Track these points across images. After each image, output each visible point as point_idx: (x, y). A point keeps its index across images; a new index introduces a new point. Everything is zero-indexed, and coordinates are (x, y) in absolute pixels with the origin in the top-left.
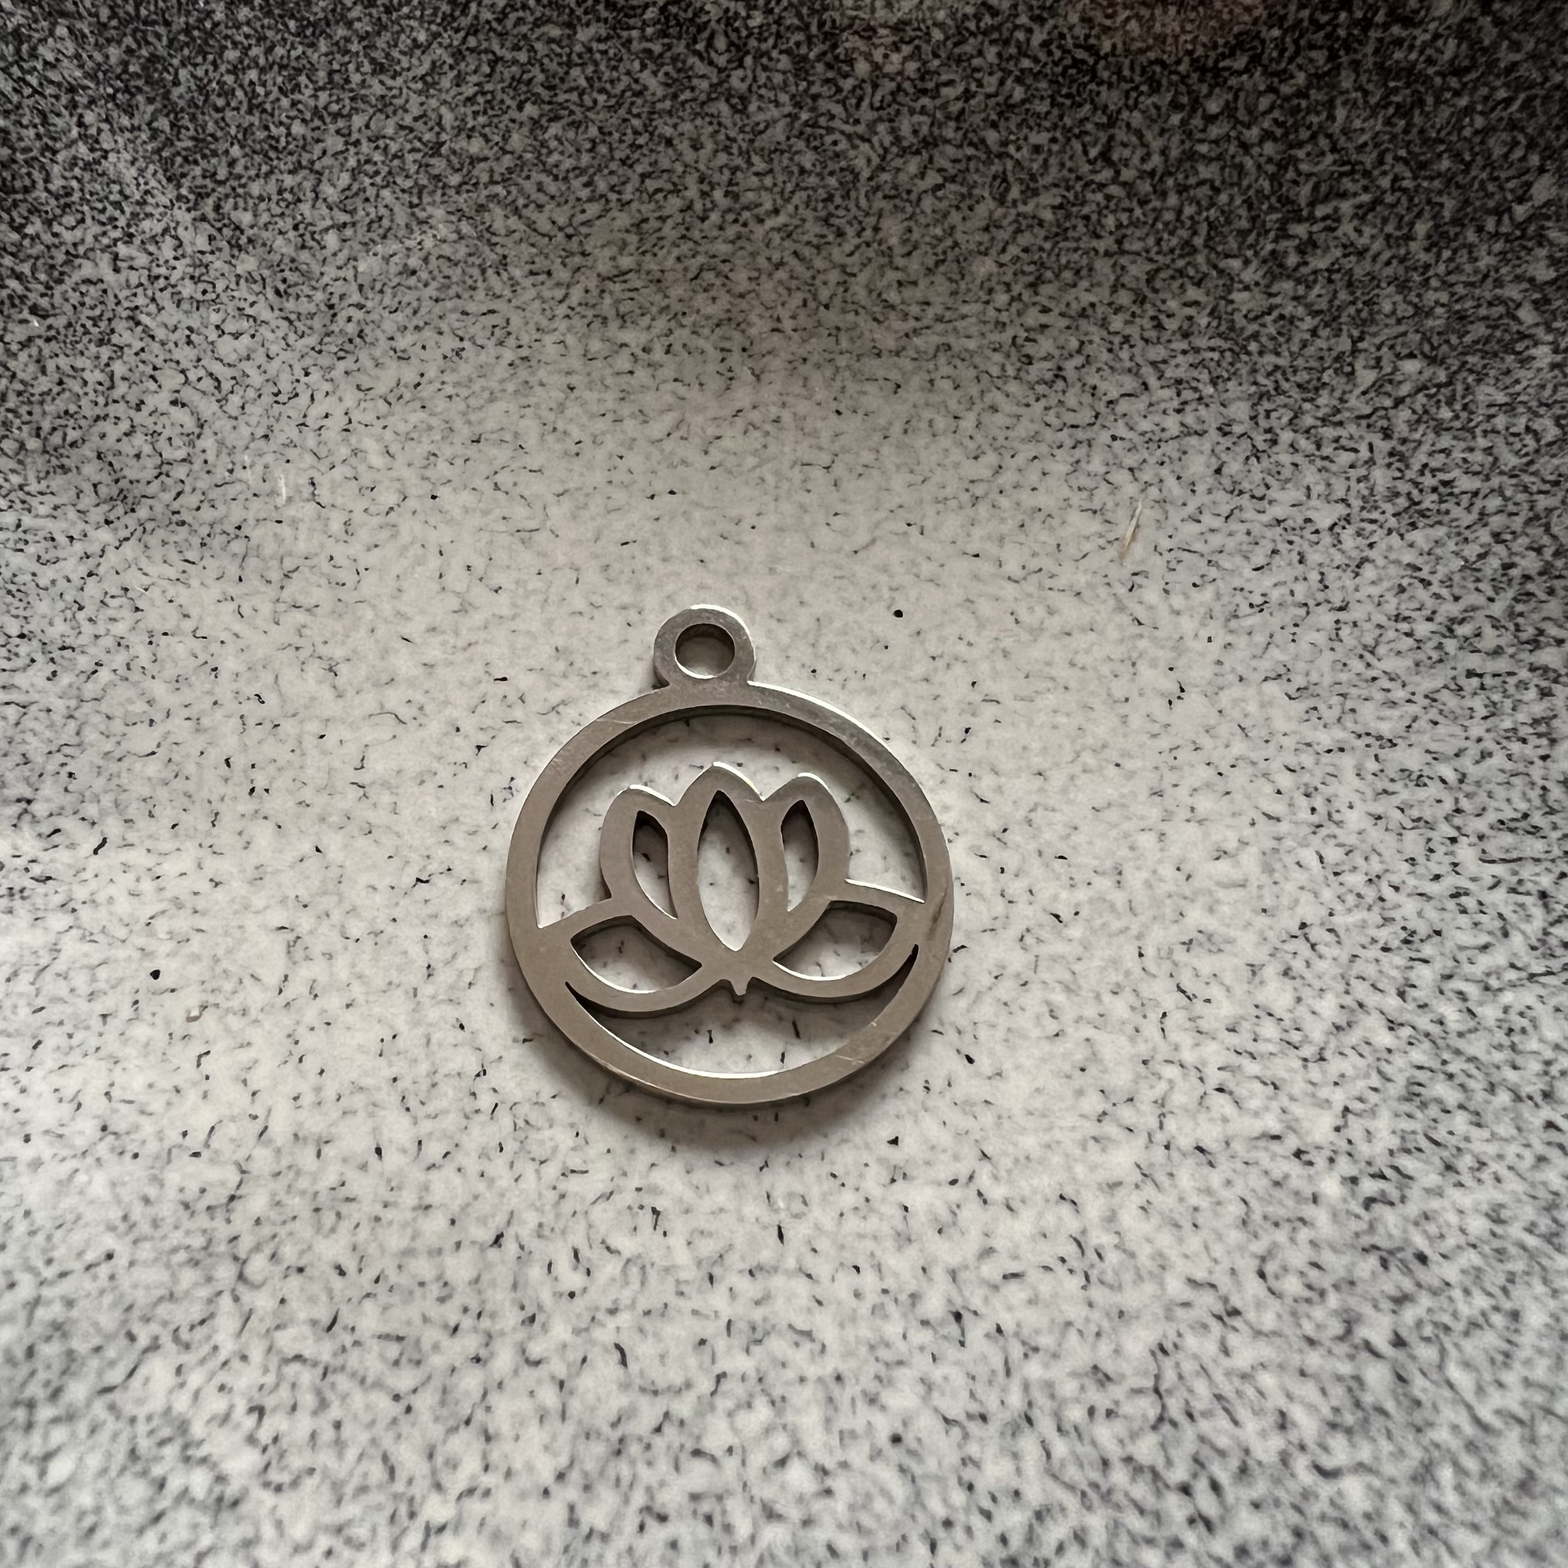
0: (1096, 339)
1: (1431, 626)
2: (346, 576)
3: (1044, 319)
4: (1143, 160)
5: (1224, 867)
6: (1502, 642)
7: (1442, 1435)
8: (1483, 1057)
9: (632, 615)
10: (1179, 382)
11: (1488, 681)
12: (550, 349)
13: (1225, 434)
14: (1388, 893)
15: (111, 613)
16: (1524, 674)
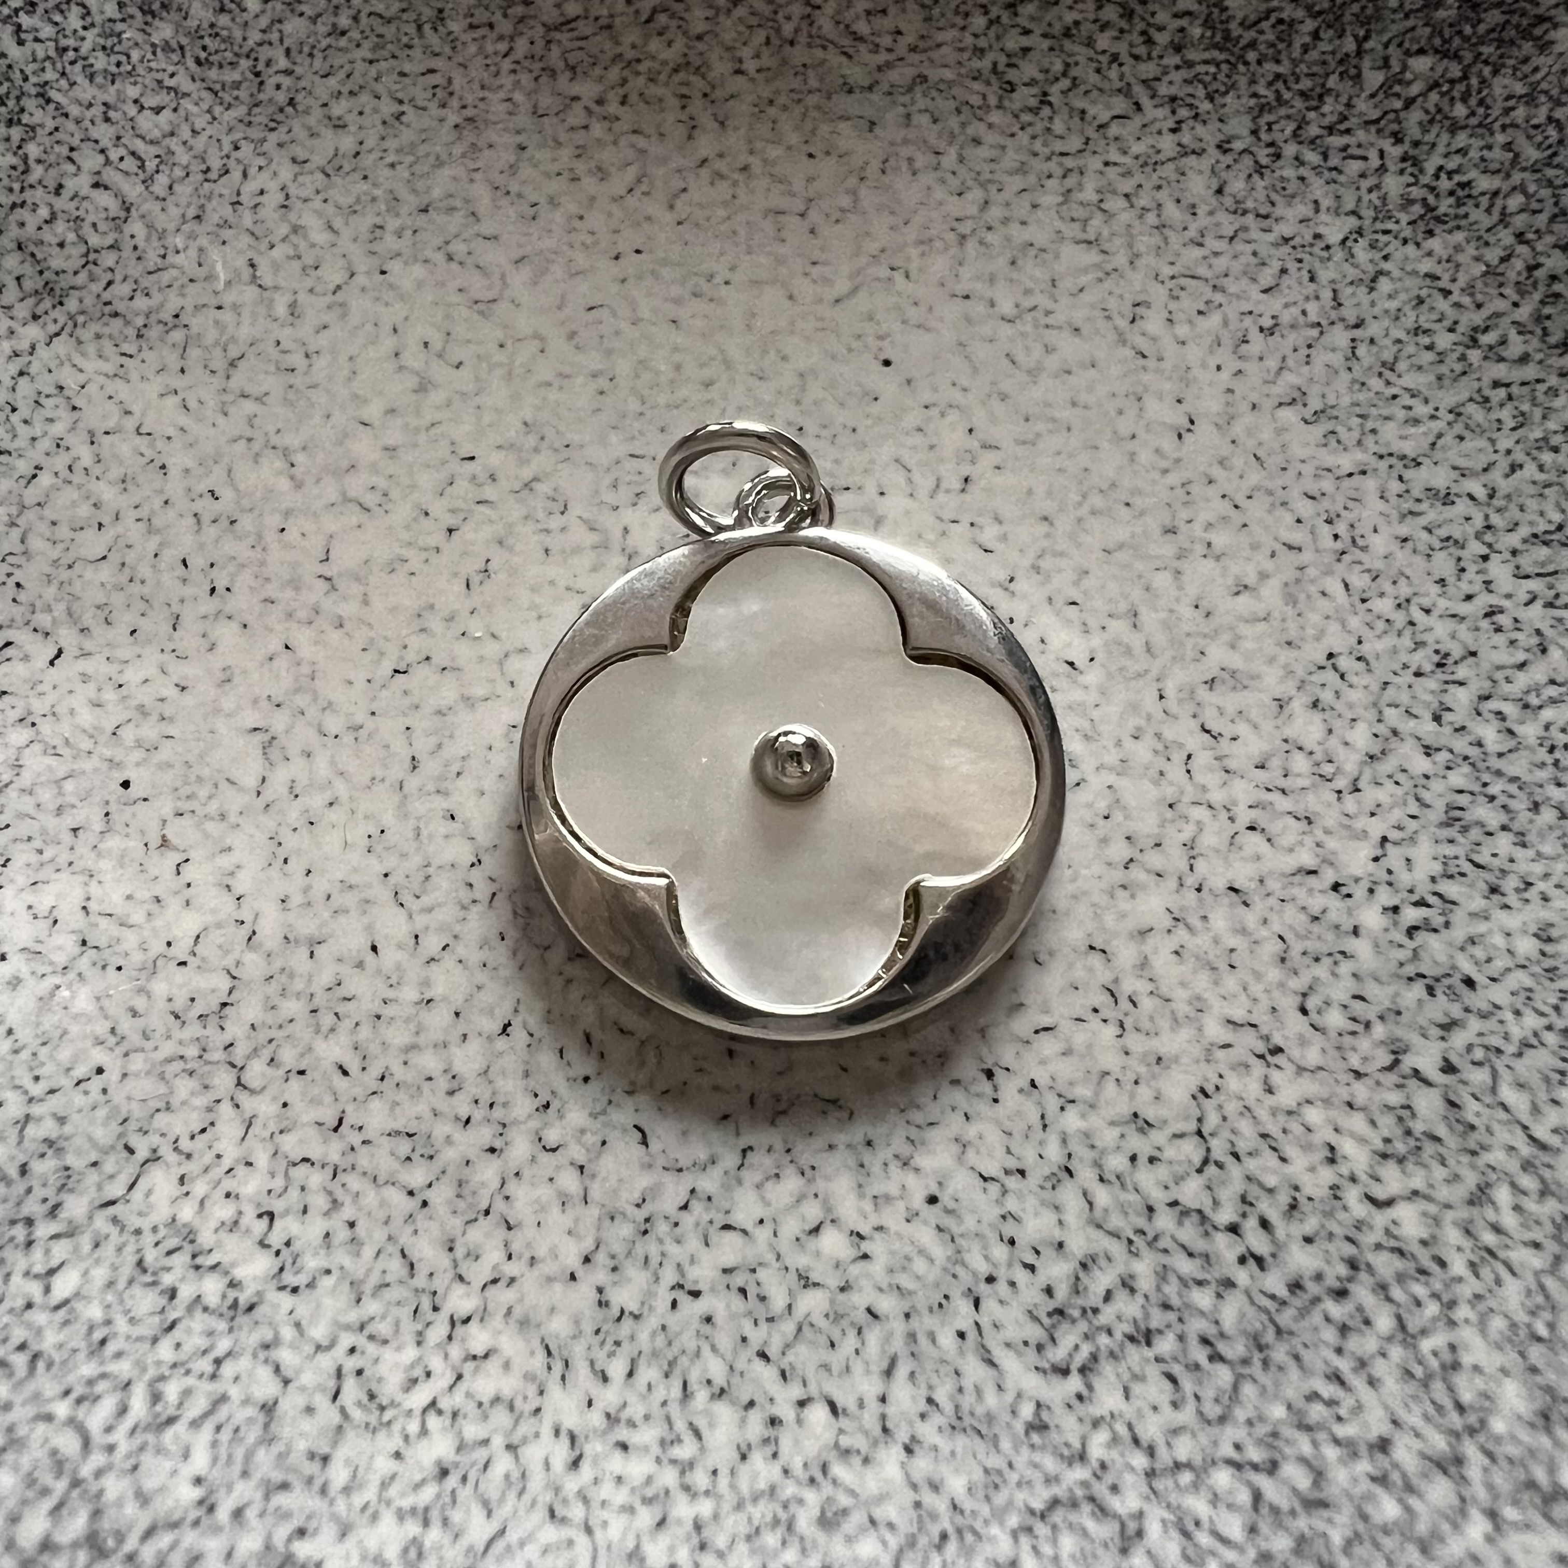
0: (1081, 59)
1: (1452, 337)
2: (297, 360)
3: (1025, 41)
5: (1244, 599)
8: (1526, 777)
9: (603, 383)
10: (1173, 99)
11: (1515, 390)
12: (498, 108)
13: (1225, 151)
14: (1418, 615)
16: (1553, 381)
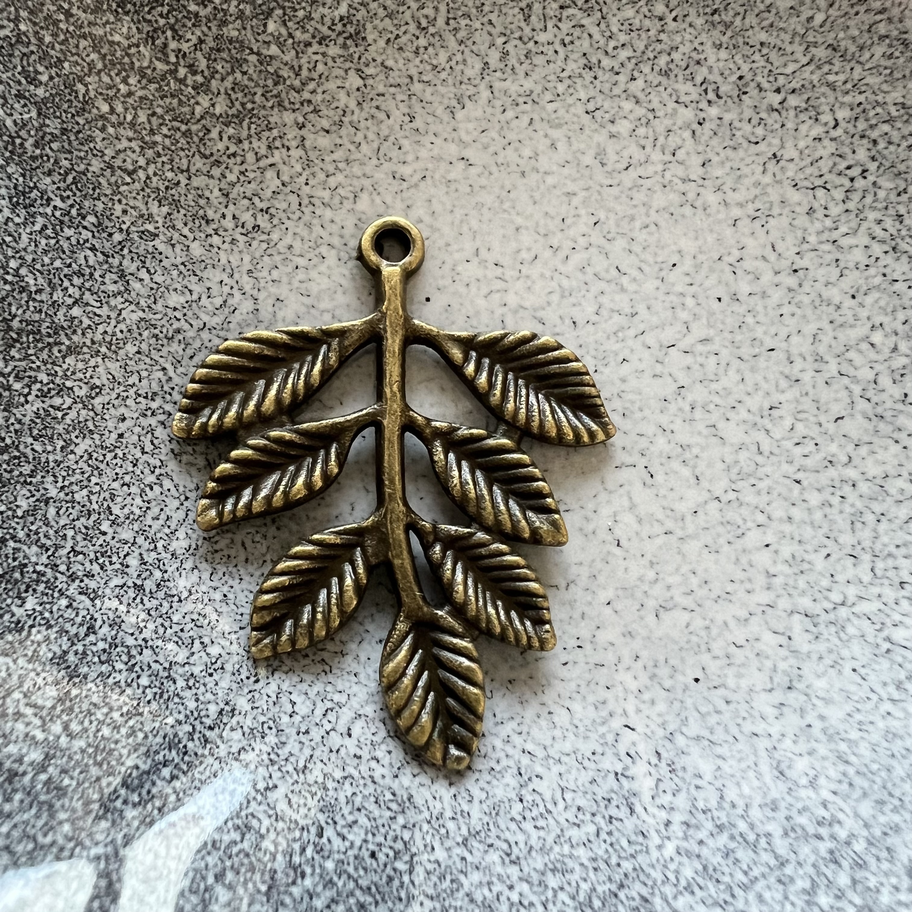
4: (134, 152)
6: (431, 5)
7: (815, 78)
15: (490, 750)
